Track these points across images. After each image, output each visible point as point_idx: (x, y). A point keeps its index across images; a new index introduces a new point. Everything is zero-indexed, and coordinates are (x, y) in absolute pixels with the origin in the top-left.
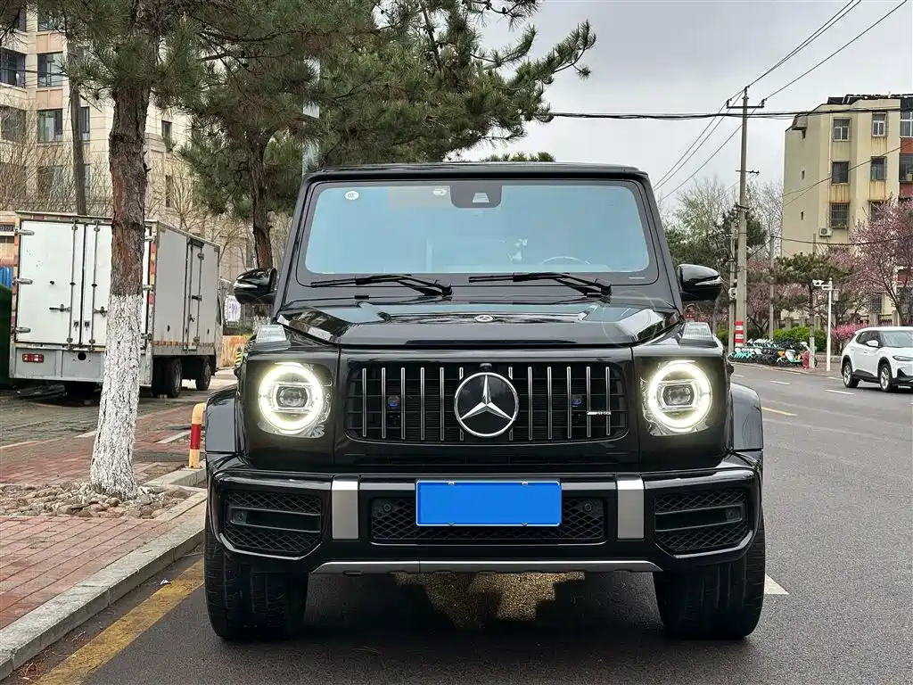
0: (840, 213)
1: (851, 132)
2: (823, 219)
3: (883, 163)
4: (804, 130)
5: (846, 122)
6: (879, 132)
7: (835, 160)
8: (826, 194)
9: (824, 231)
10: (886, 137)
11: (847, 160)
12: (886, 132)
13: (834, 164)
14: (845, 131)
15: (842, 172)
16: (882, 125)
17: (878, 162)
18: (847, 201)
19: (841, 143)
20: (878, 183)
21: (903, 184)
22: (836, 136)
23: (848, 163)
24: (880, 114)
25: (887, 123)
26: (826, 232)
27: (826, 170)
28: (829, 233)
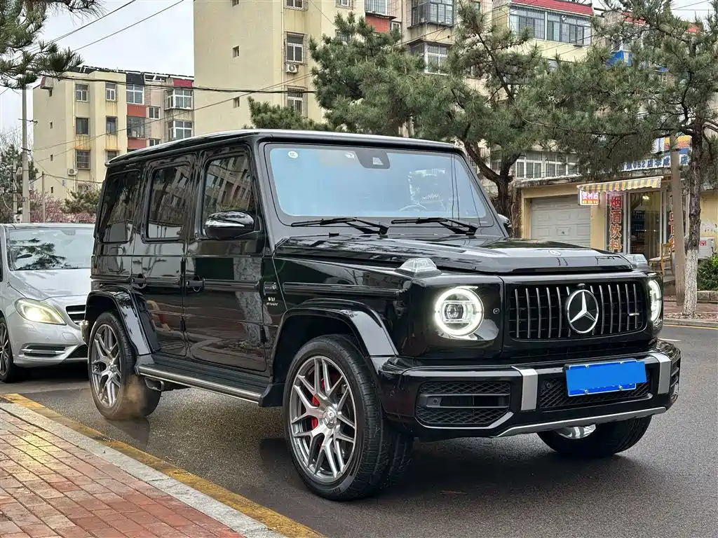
0: (83, 159)
1: (89, 95)
2: (71, 162)
3: (115, 121)
4: (50, 90)
5: (86, 87)
6: (111, 97)
7: (78, 116)
8: (72, 142)
9: (72, 171)
10: (116, 102)
11: (86, 116)
12: (116, 98)
13: (77, 119)
14: (85, 93)
15: (83, 126)
16: (113, 92)
17: (111, 120)
18: (88, 149)
19: (82, 103)
20: (112, 137)
21: (130, 138)
22: (78, 97)
23: (87, 119)
24: (112, 84)
25: (116, 91)
26: (73, 172)
27: (71, 125)
28: (75, 173)
